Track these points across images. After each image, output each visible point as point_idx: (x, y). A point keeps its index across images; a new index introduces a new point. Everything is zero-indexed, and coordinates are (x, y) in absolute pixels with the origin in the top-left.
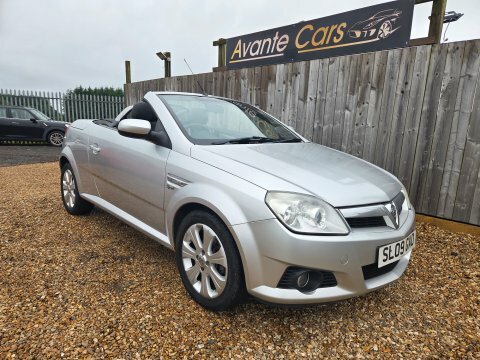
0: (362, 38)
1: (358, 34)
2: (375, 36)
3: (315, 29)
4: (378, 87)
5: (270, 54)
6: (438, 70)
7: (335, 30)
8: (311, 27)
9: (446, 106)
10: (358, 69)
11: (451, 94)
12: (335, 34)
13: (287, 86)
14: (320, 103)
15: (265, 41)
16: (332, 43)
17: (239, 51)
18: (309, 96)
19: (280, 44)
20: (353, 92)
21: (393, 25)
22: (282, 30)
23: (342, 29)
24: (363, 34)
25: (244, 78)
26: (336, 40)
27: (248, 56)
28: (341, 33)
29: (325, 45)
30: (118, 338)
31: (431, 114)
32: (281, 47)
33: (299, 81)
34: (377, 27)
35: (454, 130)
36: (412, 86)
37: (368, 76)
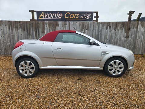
1: (82, 17)
2: (86, 18)
3: (71, 14)
4: (88, 29)
5: (56, 18)
6: (99, 27)
9: (101, 34)
10: (83, 25)
13: (63, 28)
15: (54, 14)
16: (75, 18)
20: (82, 30)
22: (60, 12)
23: (78, 15)
24: (83, 17)
25: (46, 24)
26: (76, 18)
28: (78, 16)
31: (98, 35)
32: (60, 17)
33: (67, 27)
35: (102, 38)
36: (94, 30)
37: (85, 27)
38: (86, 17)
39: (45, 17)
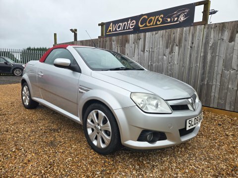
0: (171, 22)
1: (169, 20)
2: (177, 21)
3: (148, 18)
4: (179, 45)
5: (126, 29)
6: (208, 37)
7: (158, 18)
8: (146, 17)
9: (212, 53)
10: (169, 36)
11: (214, 48)
12: (158, 20)
13: (135, 45)
14: (151, 53)
15: (124, 24)
16: (156, 24)
17: (111, 28)
18: (146, 49)
19: (131, 25)
20: (167, 48)
21: (186, 16)
22: (132, 18)
23: (161, 17)
24: (171, 20)
25: (114, 41)
26: (158, 23)
27: (116, 30)
28: (161, 20)
29: (153, 25)
30: (55, 170)
31: (205, 57)
32: (132, 26)
33: (141, 42)
34: (178, 17)
35: (216, 65)
36: (195, 44)
37: (174, 40)
38: (176, 19)
39: (114, 30)
